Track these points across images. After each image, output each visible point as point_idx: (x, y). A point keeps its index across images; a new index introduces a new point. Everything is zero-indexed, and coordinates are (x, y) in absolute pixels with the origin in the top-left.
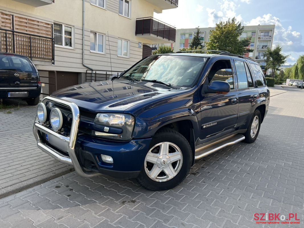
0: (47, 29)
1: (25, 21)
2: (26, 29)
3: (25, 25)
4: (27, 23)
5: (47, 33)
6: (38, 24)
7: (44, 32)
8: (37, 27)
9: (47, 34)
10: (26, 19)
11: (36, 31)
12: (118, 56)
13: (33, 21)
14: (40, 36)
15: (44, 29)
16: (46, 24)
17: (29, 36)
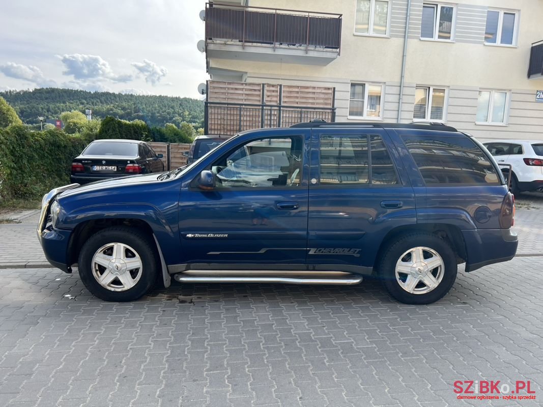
0: (326, 96)
1: (297, 90)
2: (297, 100)
3: (296, 95)
4: (298, 92)
5: (326, 101)
6: (314, 91)
7: (322, 101)
8: (311, 95)
9: (326, 104)
10: (298, 87)
11: (311, 101)
12: (475, 124)
13: (307, 88)
14: (315, 108)
15: (322, 96)
16: (326, 88)
17: (299, 110)
